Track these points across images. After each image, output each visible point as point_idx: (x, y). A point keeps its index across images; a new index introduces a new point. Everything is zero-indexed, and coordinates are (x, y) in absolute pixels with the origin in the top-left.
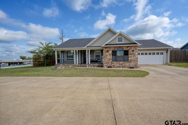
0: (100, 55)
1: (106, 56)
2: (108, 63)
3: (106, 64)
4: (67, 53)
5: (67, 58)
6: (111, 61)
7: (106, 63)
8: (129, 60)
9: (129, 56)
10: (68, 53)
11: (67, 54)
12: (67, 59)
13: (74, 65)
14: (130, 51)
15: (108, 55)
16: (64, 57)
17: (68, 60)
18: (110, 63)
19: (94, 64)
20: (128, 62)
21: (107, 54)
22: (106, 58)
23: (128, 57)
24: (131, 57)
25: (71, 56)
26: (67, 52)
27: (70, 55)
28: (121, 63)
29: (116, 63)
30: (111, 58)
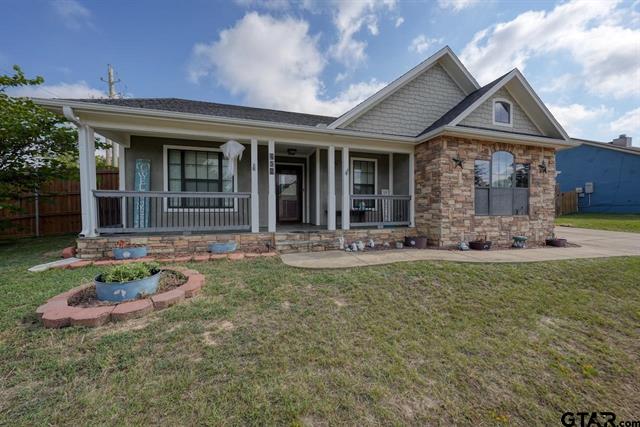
0: (373, 186)
1: (453, 185)
2: (460, 222)
3: (454, 229)
4: (177, 159)
5: (184, 189)
6: (473, 212)
7: (453, 224)
8: (531, 210)
9: (533, 189)
10: (190, 160)
11: (183, 165)
12: (177, 195)
13: (245, 238)
14: (534, 168)
15: (461, 181)
16: (153, 184)
17: (185, 203)
18: (467, 223)
19: (372, 232)
20: (527, 217)
21: (457, 173)
22: (452, 196)
23: (529, 195)
24: (536, 195)
25: (208, 181)
26: (183, 153)
27: (202, 175)
28: (507, 220)
29: (489, 221)
30: (473, 196)
